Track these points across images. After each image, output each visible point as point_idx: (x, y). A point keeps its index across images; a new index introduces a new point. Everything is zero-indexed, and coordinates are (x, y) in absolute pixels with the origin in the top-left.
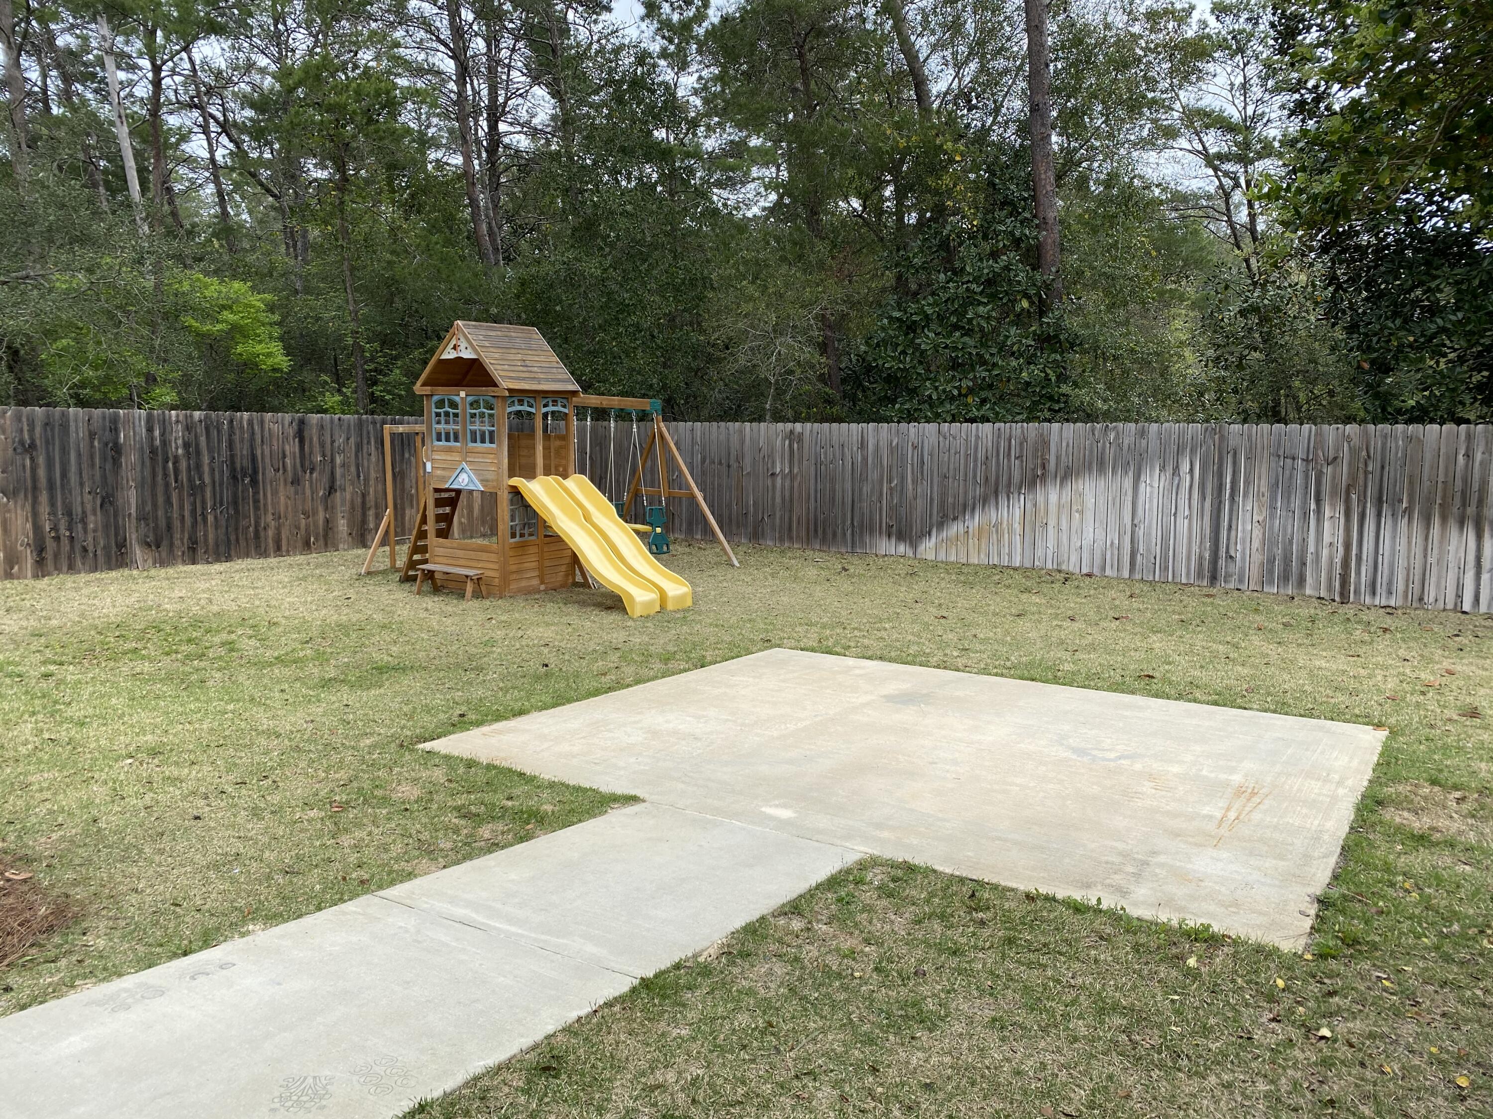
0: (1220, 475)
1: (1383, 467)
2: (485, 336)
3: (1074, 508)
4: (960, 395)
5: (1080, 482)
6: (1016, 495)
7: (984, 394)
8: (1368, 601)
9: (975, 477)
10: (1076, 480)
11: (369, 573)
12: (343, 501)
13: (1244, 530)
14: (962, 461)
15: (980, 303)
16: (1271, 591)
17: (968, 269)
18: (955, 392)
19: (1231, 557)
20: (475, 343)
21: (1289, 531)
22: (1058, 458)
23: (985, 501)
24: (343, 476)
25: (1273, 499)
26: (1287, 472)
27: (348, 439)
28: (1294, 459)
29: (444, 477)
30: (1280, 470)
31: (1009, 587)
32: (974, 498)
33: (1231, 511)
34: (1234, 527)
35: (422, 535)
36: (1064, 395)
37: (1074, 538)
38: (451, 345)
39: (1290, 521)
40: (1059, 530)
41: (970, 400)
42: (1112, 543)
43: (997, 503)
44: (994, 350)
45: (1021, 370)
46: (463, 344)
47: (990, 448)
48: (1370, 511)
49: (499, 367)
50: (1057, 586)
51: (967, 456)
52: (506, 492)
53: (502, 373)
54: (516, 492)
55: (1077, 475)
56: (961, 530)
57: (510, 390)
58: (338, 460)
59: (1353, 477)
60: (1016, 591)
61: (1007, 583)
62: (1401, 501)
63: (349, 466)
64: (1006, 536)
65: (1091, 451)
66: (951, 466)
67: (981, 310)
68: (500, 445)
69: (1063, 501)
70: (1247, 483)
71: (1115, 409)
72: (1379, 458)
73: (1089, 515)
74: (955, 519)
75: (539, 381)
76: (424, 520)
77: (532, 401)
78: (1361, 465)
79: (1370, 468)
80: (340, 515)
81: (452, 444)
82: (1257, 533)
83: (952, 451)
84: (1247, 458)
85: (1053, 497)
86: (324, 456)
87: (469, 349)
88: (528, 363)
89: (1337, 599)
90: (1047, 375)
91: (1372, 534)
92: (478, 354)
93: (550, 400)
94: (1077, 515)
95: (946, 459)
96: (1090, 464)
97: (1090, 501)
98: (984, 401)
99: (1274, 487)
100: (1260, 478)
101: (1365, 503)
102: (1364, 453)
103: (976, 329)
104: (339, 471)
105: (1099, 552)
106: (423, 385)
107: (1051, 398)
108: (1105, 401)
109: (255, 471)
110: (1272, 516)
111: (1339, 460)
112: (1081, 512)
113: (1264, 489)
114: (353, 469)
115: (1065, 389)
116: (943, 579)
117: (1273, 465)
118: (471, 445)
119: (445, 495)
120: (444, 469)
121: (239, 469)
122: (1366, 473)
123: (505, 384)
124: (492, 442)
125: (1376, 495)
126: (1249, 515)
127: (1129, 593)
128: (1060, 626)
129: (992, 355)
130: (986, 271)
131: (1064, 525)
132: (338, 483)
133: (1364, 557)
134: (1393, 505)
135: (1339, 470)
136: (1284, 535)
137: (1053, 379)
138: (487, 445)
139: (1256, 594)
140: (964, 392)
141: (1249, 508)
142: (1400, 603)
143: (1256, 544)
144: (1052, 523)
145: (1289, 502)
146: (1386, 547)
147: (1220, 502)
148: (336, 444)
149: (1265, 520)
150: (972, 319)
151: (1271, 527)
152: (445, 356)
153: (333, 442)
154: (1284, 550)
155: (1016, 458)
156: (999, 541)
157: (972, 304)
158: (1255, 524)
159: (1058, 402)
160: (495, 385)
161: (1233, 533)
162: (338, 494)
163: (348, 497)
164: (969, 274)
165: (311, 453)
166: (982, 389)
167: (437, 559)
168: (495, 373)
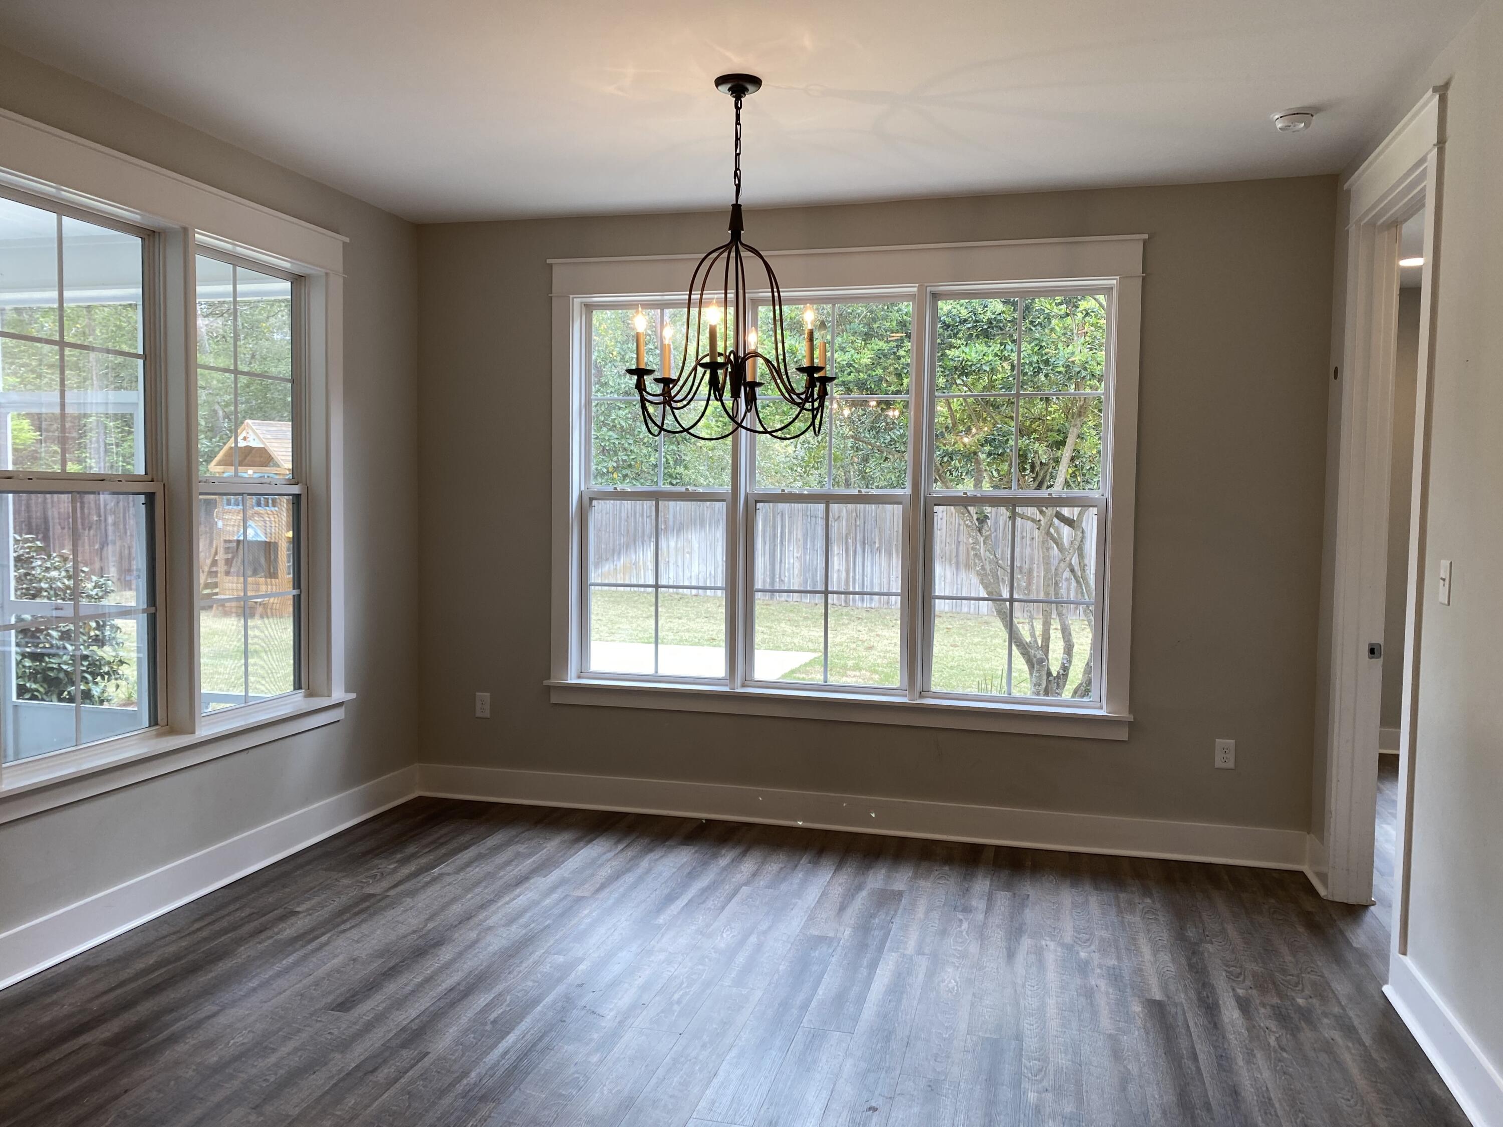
0: (774, 528)
1: (865, 523)
2: (268, 431)
3: (686, 550)
4: (608, 472)
5: (689, 533)
6: (648, 543)
7: (625, 472)
8: (860, 605)
9: (620, 531)
10: (687, 532)
13: (789, 563)
14: (611, 519)
15: (620, 408)
16: (806, 601)
17: (610, 382)
18: (605, 470)
19: (782, 580)
20: (261, 436)
21: (815, 563)
22: (675, 516)
23: (627, 546)
25: (805, 543)
26: (813, 526)
28: (816, 517)
29: (233, 531)
30: (808, 524)
31: (643, 603)
32: (620, 545)
33: (781, 550)
34: (783, 561)
36: (678, 474)
37: (687, 571)
38: (242, 437)
39: (815, 555)
40: (677, 566)
41: (615, 476)
42: (710, 574)
43: (635, 548)
44: (631, 441)
45: (650, 456)
46: (251, 436)
47: (630, 511)
48: (859, 549)
49: (279, 453)
50: (674, 602)
51: (614, 515)
52: (285, 541)
55: (688, 528)
56: (612, 567)
59: (849, 527)
60: (647, 605)
61: (641, 601)
62: (875, 543)
64: (642, 571)
65: (695, 512)
66: (604, 523)
67: (621, 413)
69: (679, 545)
70: (790, 533)
71: (714, 484)
72: (862, 517)
73: (695, 556)
74: (607, 560)
76: (214, 564)
78: (853, 522)
79: (858, 523)
82: (797, 564)
83: (604, 512)
84: (789, 517)
85: (672, 544)
86: (99, 516)
87: (257, 439)
89: (843, 604)
90: (667, 459)
91: (861, 564)
92: (263, 443)
94: (688, 555)
95: (600, 518)
96: (695, 521)
97: (696, 545)
98: (625, 476)
99: (805, 535)
100: (797, 530)
101: (856, 545)
102: (854, 514)
103: (618, 426)
105: (702, 580)
106: (217, 465)
107: (671, 476)
108: (706, 478)
109: (47, 529)
110: (805, 554)
111: (841, 518)
112: (690, 553)
113: (800, 536)
115: (680, 469)
116: (599, 600)
117: (804, 521)
120: (232, 525)
121: (34, 527)
122: (856, 526)
123: (285, 465)
124: (274, 506)
125: (862, 540)
126: (791, 553)
127: (718, 604)
128: (671, 622)
129: (629, 444)
130: (623, 386)
131: (680, 563)
133: (857, 578)
134: (871, 545)
135: (841, 524)
136: (812, 566)
137: (671, 463)
138: (270, 508)
139: (796, 603)
140: (610, 470)
141: (791, 549)
142: (877, 605)
143: (796, 572)
144: (672, 561)
145: (814, 545)
146: (868, 569)
147: (775, 545)
149: (801, 557)
150: (615, 419)
151: (805, 560)
154: (813, 575)
155: (647, 517)
156: (637, 575)
157: (614, 408)
158: (795, 559)
159: (677, 478)
160: (278, 466)
161: (783, 565)
164: (612, 387)
165: (89, 514)
166: (623, 468)
168: (279, 457)
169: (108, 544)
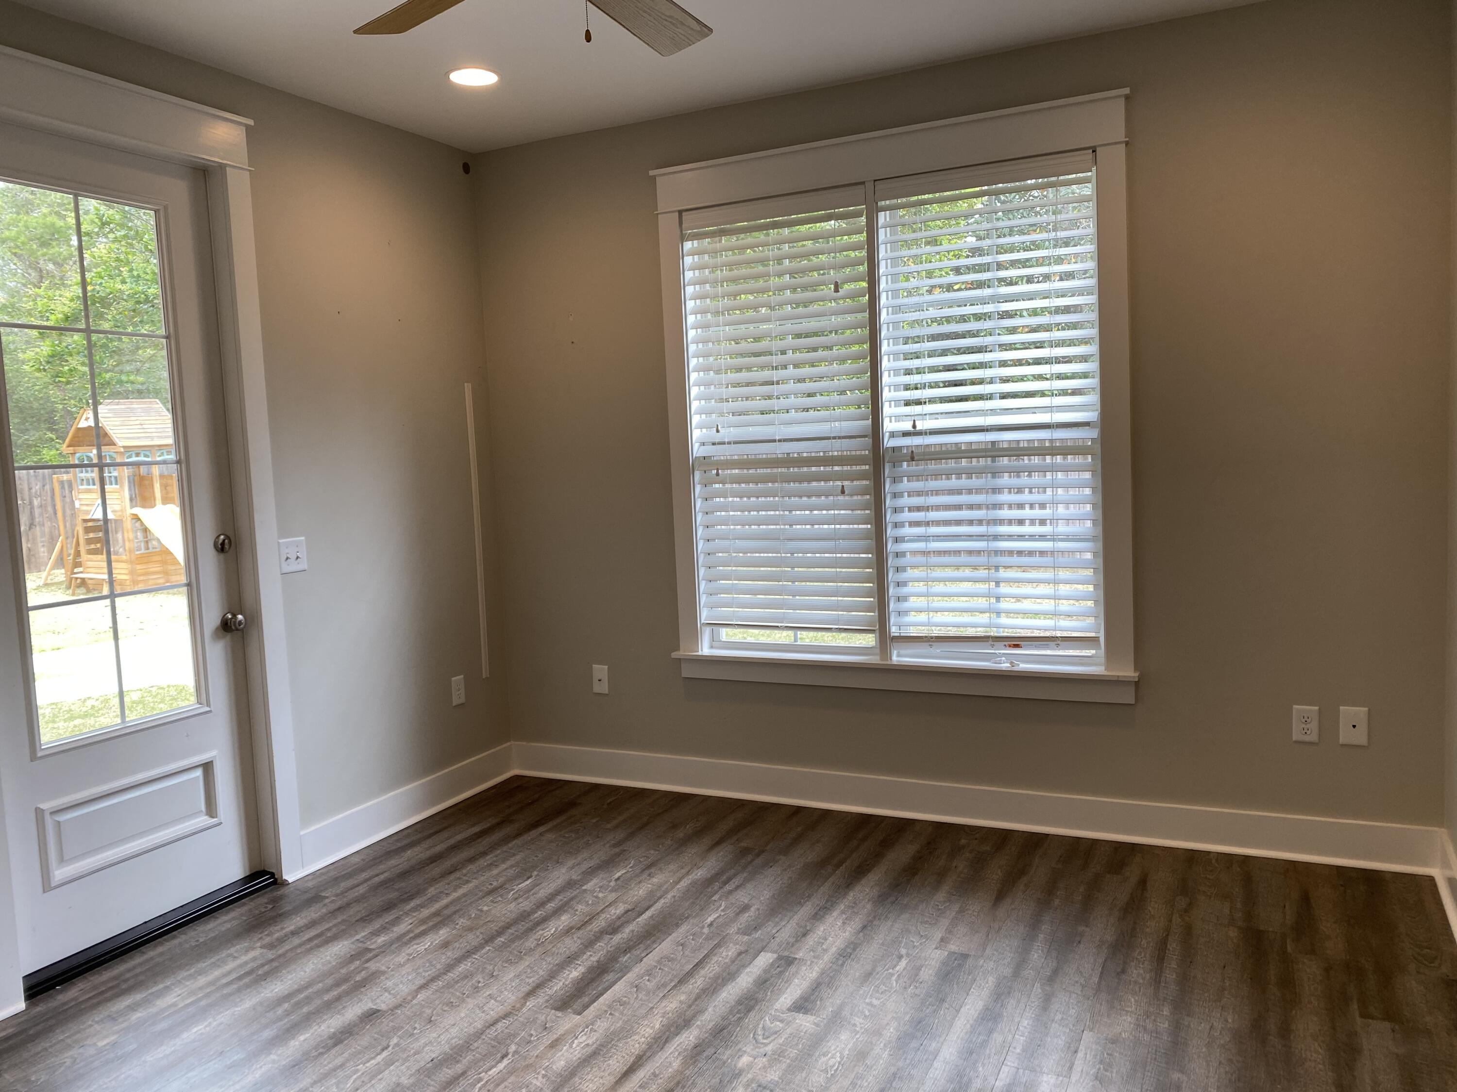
2: (109, 410)
11: (46, 585)
12: (43, 535)
24: (41, 515)
27: (44, 486)
29: (88, 511)
35: (78, 554)
38: (84, 417)
49: (118, 431)
52: (129, 519)
53: (119, 436)
54: (136, 518)
57: (124, 447)
58: (36, 502)
63: (46, 507)
68: (122, 486)
75: (152, 438)
76: (78, 544)
77: (148, 453)
80: (40, 545)
81: (91, 487)
88: (145, 426)
93: (164, 451)
104: (37, 512)
106: (68, 446)
114: (50, 509)
118: (81, 487)
119: (90, 524)
120: (87, 505)
123: (121, 443)
124: (116, 484)
132: (37, 520)
138: (114, 486)
148: (33, 491)
152: (80, 426)
153: (30, 489)
160: (115, 445)
162: (38, 528)
163: (47, 530)
167: (89, 570)
168: (114, 436)
169: (35, 526)
